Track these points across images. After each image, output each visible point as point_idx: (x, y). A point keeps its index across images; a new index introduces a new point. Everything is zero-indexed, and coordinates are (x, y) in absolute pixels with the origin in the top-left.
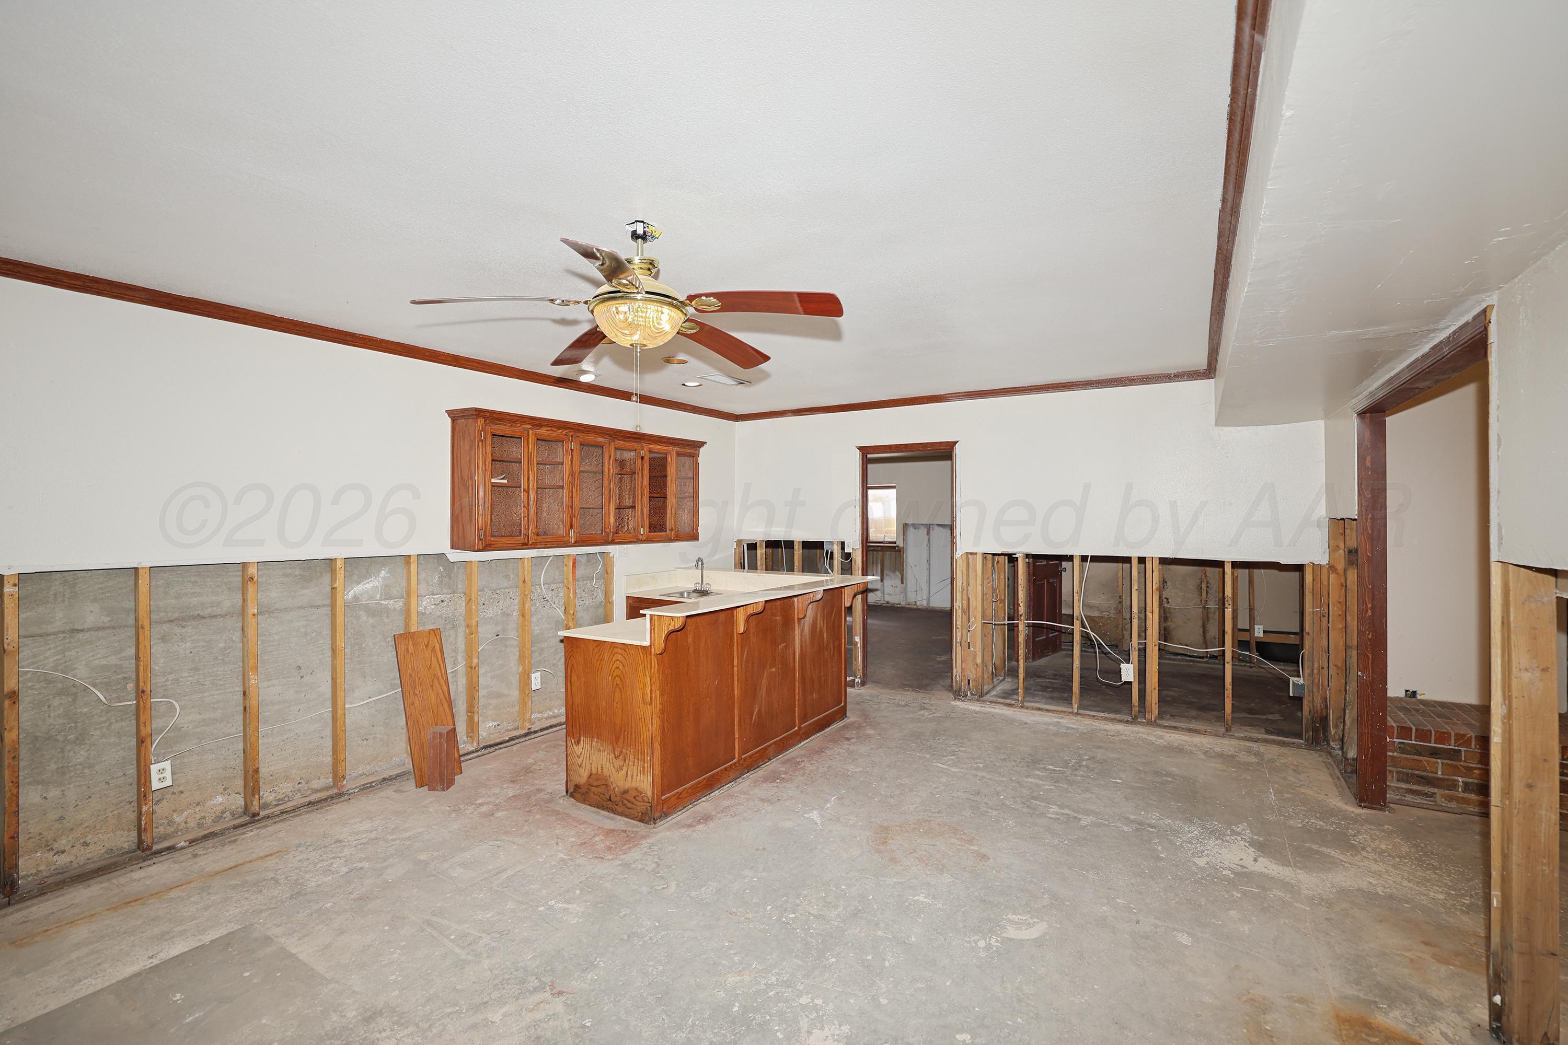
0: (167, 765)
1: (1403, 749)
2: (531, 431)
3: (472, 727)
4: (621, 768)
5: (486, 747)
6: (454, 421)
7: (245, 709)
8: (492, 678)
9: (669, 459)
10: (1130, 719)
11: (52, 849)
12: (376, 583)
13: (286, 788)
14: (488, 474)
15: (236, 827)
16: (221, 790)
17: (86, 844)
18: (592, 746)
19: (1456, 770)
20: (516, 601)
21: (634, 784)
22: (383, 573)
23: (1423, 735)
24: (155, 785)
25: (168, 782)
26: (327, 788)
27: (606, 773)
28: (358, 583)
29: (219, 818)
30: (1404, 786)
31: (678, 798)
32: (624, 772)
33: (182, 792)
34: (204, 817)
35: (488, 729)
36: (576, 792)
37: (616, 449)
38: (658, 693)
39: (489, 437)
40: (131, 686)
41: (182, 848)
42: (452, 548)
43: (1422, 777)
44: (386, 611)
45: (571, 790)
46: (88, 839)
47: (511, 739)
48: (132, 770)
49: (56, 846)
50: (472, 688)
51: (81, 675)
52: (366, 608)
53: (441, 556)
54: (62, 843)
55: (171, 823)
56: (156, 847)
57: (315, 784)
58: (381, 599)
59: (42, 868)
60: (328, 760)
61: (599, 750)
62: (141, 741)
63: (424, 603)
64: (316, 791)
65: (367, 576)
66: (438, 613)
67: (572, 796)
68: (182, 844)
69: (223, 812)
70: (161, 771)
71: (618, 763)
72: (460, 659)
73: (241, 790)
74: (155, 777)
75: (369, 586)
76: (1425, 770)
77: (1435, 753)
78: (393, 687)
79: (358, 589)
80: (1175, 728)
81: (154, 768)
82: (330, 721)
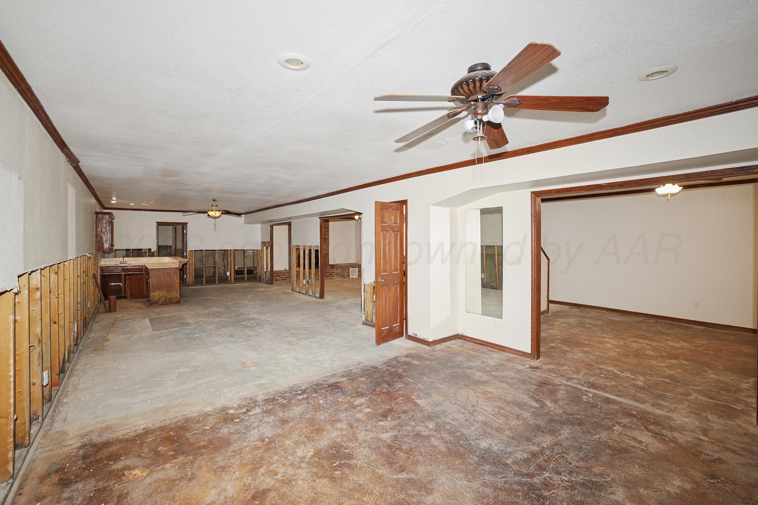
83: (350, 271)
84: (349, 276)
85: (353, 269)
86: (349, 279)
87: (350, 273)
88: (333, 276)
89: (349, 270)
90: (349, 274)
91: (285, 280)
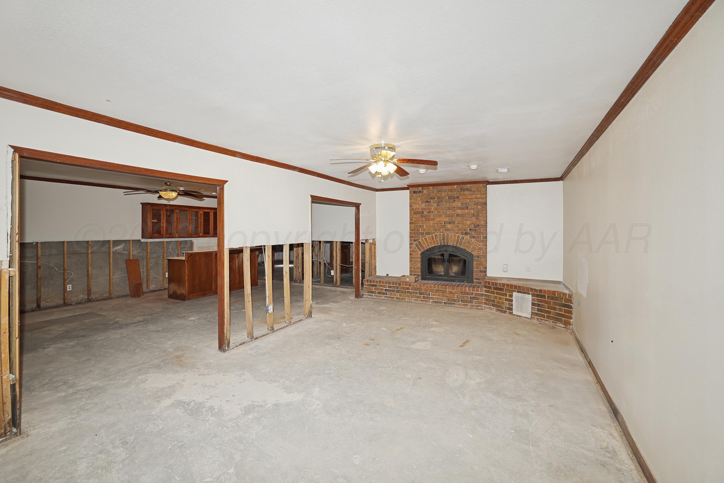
0: (70, 285)
1: (368, 285)
2: (164, 208)
3: (148, 286)
4: (179, 289)
5: (151, 291)
6: (142, 206)
7: (88, 275)
8: (154, 273)
9: (210, 214)
10: (333, 286)
11: (46, 301)
12: (121, 247)
13: (98, 295)
14: (152, 219)
15: (86, 302)
16: (82, 294)
17: (53, 302)
18: (173, 285)
19: (376, 289)
20: (162, 253)
21: (182, 292)
22: (123, 244)
23: (371, 282)
24: (68, 290)
25: (71, 289)
26: (108, 297)
27: (176, 290)
28: (116, 247)
29: (82, 300)
30: (368, 294)
31: (193, 296)
32: (179, 290)
33: (73, 293)
34: (78, 300)
35: (152, 287)
36: (170, 296)
37: (192, 211)
38: (187, 271)
39: (152, 209)
40: (62, 268)
41: (74, 305)
42: (142, 238)
43: (371, 291)
44: (123, 254)
45: (169, 296)
46: (53, 301)
47: (159, 290)
48: (62, 287)
49: (47, 301)
50: (148, 275)
51: (52, 265)
52: (118, 253)
53: (139, 241)
54: (48, 300)
55: (71, 300)
56: (68, 304)
57: (105, 295)
58: (122, 251)
59: (44, 305)
60: (108, 290)
61: (175, 285)
62: (64, 280)
63: (134, 252)
64: (105, 297)
65: (118, 245)
66: (138, 255)
67: (169, 298)
68: (74, 304)
69: (83, 299)
70: (69, 287)
71: (179, 288)
72: (145, 267)
73: (87, 294)
74: (68, 288)
75: (119, 247)
76: (371, 290)
77: (373, 285)
78: (125, 273)
79: (116, 248)
80: (343, 287)
81: (68, 286)
82: (109, 281)
83: (514, 299)
84: (511, 309)
85: (520, 295)
86: (511, 316)
87: (514, 303)
88: (481, 303)
89: (511, 296)
90: (512, 305)
91: (384, 294)
